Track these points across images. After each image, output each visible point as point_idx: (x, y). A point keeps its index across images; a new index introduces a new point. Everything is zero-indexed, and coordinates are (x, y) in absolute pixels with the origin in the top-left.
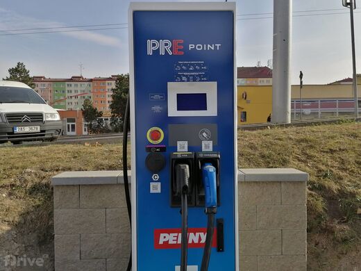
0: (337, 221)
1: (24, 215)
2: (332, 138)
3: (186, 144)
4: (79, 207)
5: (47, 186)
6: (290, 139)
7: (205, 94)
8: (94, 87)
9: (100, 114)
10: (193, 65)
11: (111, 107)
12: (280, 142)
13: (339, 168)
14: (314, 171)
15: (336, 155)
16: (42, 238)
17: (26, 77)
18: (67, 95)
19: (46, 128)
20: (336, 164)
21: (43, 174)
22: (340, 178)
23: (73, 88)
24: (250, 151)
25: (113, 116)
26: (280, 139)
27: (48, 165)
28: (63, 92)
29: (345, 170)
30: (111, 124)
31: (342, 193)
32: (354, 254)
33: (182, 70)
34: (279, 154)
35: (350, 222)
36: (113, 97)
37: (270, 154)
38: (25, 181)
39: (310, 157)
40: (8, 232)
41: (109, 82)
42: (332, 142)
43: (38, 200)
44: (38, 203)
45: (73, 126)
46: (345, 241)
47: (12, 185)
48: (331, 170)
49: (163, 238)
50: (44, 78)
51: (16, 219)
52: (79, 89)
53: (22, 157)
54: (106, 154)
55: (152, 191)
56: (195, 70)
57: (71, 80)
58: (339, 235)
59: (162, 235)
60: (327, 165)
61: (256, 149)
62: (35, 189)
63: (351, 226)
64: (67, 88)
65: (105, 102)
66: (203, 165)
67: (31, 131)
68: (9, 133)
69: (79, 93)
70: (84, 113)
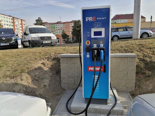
0: (147, 71)
1: (52, 66)
2: (152, 44)
3: (96, 45)
4: (67, 63)
5: (57, 58)
6: (136, 44)
7: (101, 31)
8: (65, 26)
9: (68, 36)
10: (98, 23)
11: (72, 33)
12: (132, 45)
13: (152, 54)
14: (142, 55)
15: (151, 49)
16: (57, 72)
17: (41, 23)
18: (56, 29)
19: (52, 42)
20: (151, 53)
21: (56, 55)
22: (151, 57)
23: (58, 26)
24: (121, 48)
25: (73, 37)
26: (132, 44)
27: (57, 52)
28: (54, 28)
29: (154, 54)
30: (72, 40)
31: (151, 62)
32: (151, 80)
33: (95, 25)
34: (131, 49)
35: (152, 71)
36: (73, 29)
37: (128, 49)
38: (51, 56)
39: (142, 50)
40: (48, 70)
41: (71, 23)
42: (151, 45)
43: (55, 62)
44: (55, 63)
45: (58, 41)
46: (149, 76)
47: (48, 58)
48: (148, 55)
49: (90, 69)
50: (47, 23)
51: (50, 67)
52: (60, 26)
53: (49, 50)
54: (73, 49)
55: (87, 57)
56: (99, 25)
57: (57, 23)
58: (147, 75)
59: (90, 68)
60: (147, 53)
61: (123, 48)
62: (54, 59)
63: (152, 72)
64: (56, 26)
65: (69, 31)
66: (100, 50)
67: (48, 43)
68: (41, 43)
69: (60, 28)
70: (62, 36)
